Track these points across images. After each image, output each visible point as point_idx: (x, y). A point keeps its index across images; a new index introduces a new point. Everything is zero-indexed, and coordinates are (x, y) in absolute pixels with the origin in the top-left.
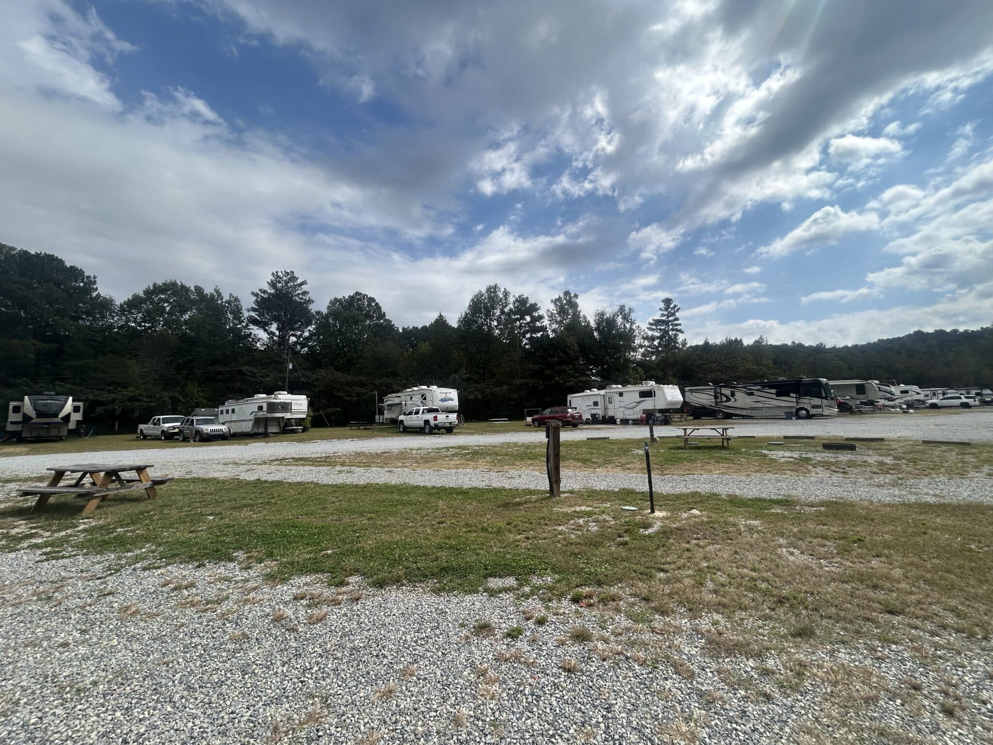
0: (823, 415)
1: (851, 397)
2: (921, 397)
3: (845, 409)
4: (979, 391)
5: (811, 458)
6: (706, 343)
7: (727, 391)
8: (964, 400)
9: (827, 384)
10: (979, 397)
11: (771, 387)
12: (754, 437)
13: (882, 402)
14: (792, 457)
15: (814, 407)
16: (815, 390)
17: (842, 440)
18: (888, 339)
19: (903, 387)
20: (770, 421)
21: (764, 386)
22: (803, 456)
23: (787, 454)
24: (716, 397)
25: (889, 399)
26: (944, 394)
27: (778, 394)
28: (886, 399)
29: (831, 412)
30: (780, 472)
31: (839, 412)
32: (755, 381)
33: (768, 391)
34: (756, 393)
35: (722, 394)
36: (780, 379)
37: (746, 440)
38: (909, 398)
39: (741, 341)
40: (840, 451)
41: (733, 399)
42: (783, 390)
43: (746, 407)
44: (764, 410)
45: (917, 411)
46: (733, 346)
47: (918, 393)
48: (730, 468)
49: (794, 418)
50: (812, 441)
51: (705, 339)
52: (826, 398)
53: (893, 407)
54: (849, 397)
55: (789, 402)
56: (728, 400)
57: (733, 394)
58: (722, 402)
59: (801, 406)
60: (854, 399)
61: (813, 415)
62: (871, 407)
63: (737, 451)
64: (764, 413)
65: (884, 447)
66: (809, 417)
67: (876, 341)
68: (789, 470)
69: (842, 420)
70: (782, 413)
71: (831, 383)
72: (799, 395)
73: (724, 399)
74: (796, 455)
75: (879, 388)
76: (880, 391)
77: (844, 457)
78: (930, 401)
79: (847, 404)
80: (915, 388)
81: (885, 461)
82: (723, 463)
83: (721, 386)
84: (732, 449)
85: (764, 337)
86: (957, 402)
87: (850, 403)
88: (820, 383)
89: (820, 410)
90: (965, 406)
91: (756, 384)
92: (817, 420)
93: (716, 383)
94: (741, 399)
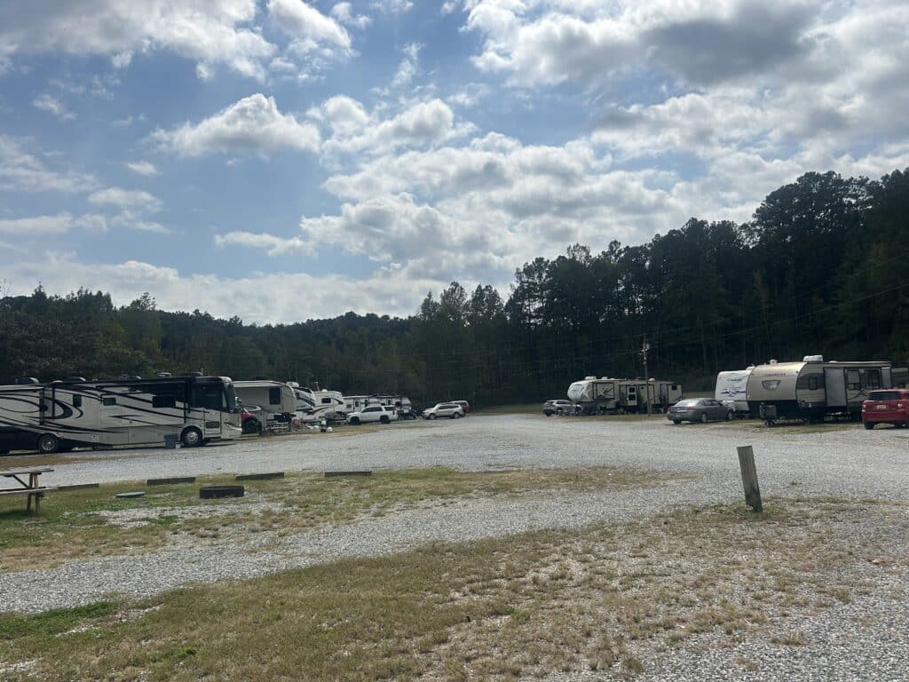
0: (218, 439)
1: (262, 409)
2: (343, 408)
3: (252, 428)
4: (399, 400)
5: (176, 517)
6: (39, 296)
7: (65, 396)
8: (384, 412)
9: (230, 386)
10: (398, 409)
11: (146, 389)
12: (96, 486)
13: (299, 416)
14: (147, 519)
15: (210, 425)
16: (213, 396)
17: (231, 480)
18: (319, 320)
19: (325, 393)
20: (137, 453)
21: (135, 386)
22: (167, 514)
23: (142, 513)
24: (43, 408)
25: (309, 412)
26: (366, 404)
27: (156, 403)
28: (304, 411)
29: (233, 433)
30: (115, 551)
31: (243, 433)
32: (121, 378)
33: (141, 396)
34: (119, 399)
35: (55, 402)
36: (163, 374)
37: (81, 492)
38: (330, 410)
39: (108, 298)
40: (221, 500)
41: (76, 412)
42: (164, 396)
43: (102, 427)
44: (131, 432)
45: (338, 429)
46: (91, 306)
47: (341, 403)
48: (24, 555)
49: (178, 446)
50: (190, 485)
51: (37, 286)
52: (227, 410)
53: (312, 423)
54: (259, 409)
55: (171, 417)
56: (67, 413)
57: (77, 403)
58: (54, 418)
59: (190, 423)
60: (266, 411)
61: (208, 440)
62: (286, 423)
63: (52, 518)
64: (130, 438)
65: (279, 487)
66: (202, 442)
67: (305, 321)
68: (134, 543)
69: (245, 445)
70: (159, 437)
71: (238, 384)
72: (190, 405)
73: (59, 411)
74: (154, 514)
75: (297, 394)
76: (298, 398)
77: (223, 508)
78: (352, 415)
79: (256, 420)
80: (337, 395)
81: (273, 509)
82: (14, 546)
83: (55, 386)
84: (44, 515)
85: (151, 296)
86: (377, 415)
87: (261, 419)
88: (221, 384)
89: (218, 430)
90: (385, 420)
91: (121, 384)
92: (210, 449)
93: (47, 378)
94: (93, 413)
